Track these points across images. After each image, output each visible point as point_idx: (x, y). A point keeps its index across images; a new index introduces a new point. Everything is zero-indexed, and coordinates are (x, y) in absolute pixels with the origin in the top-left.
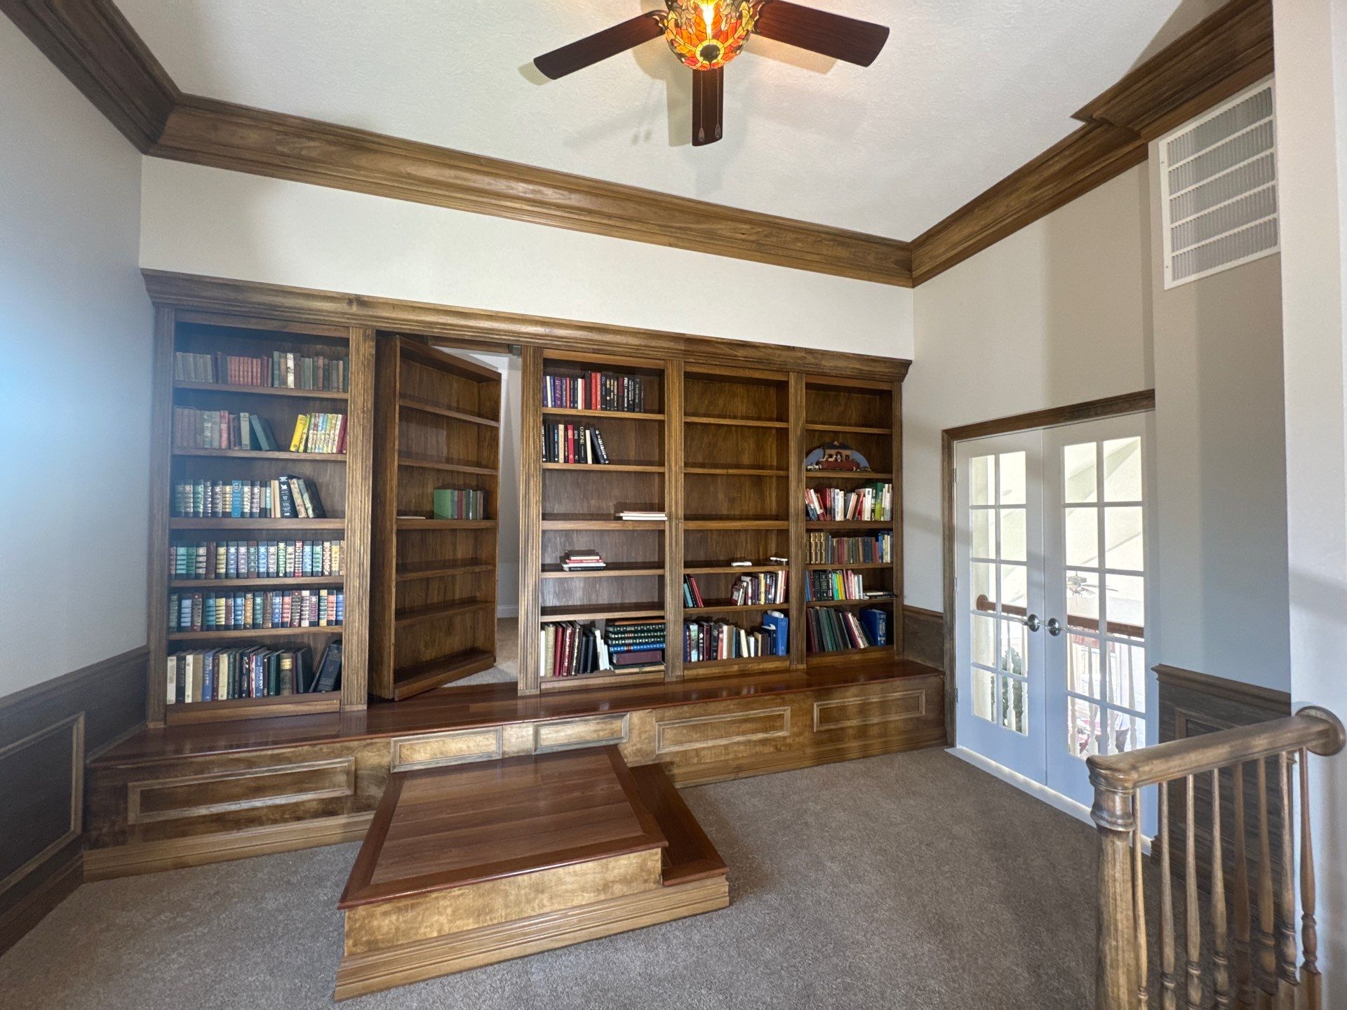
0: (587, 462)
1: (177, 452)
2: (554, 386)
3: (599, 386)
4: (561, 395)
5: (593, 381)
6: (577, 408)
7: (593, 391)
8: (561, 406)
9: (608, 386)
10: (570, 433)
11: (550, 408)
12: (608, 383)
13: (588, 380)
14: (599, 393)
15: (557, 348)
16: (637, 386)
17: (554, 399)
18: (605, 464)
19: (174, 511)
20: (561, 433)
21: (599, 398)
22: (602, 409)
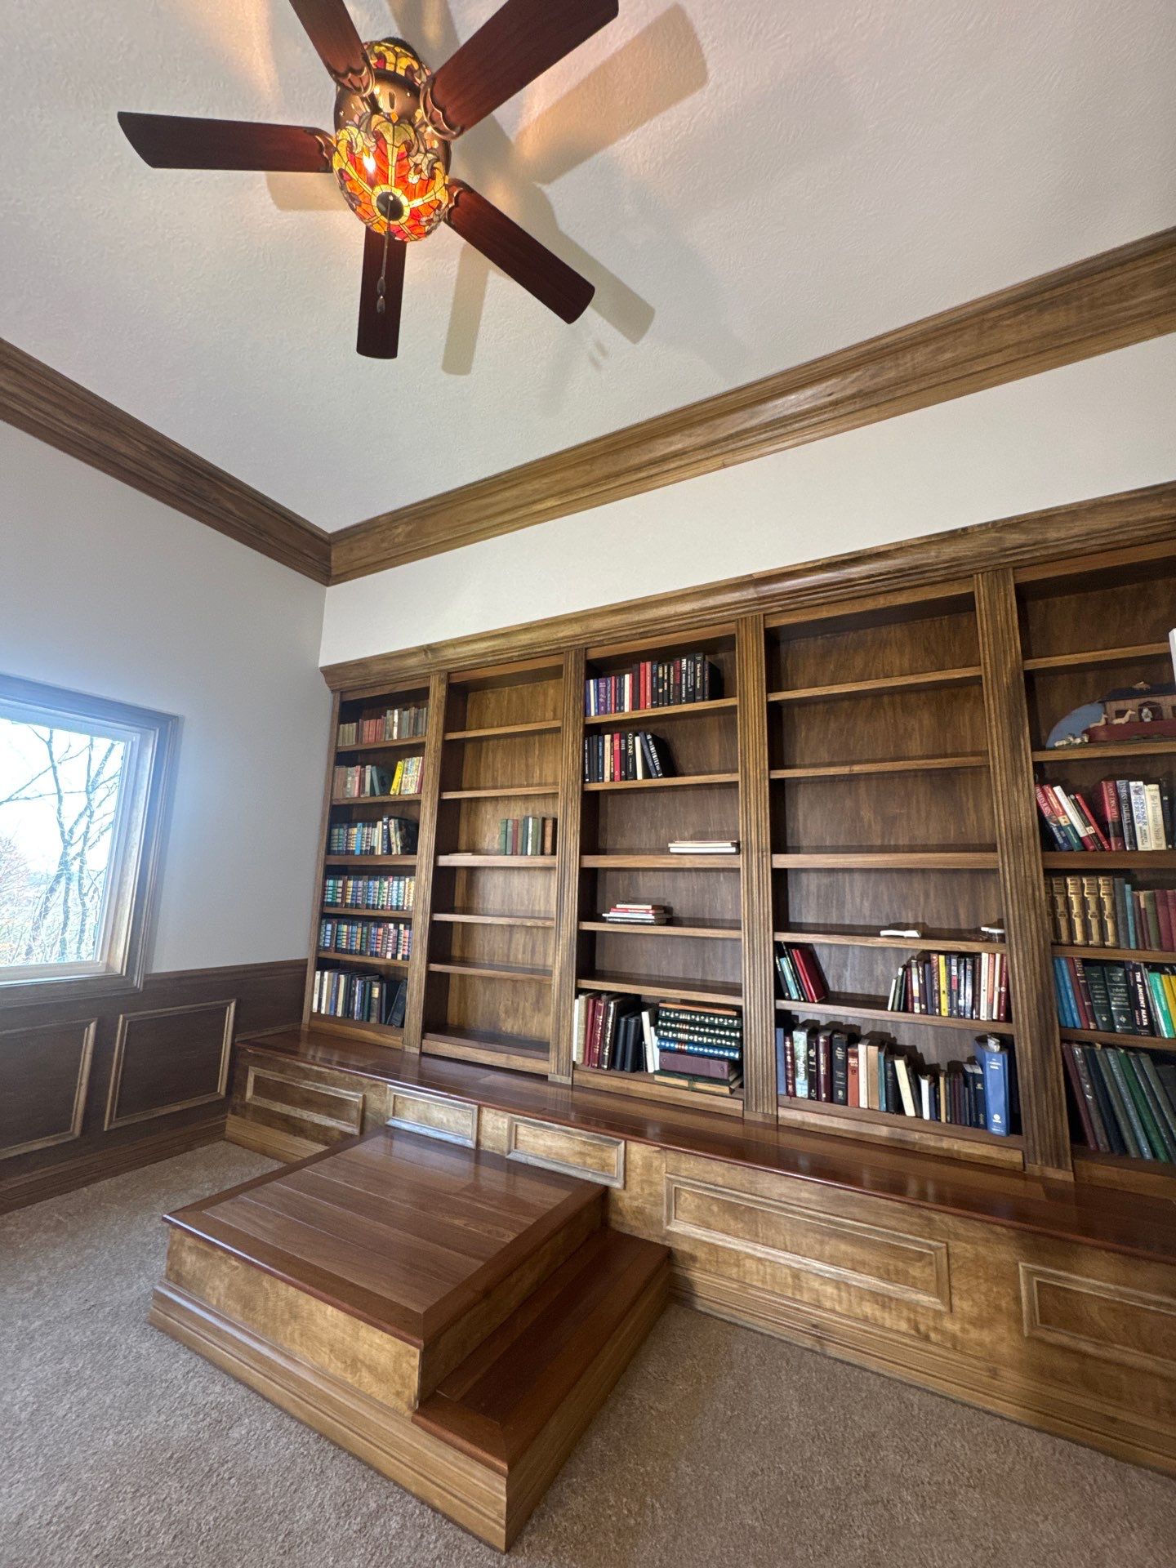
0: (635, 778)
1: (335, 803)
2: (598, 690)
3: (648, 678)
4: (606, 699)
5: (642, 673)
6: (623, 711)
7: (642, 685)
8: (606, 712)
9: (661, 675)
10: (617, 742)
11: (594, 717)
12: (660, 671)
13: (636, 674)
14: (648, 687)
15: (601, 644)
16: (699, 666)
17: (598, 707)
18: (658, 777)
19: (329, 851)
20: (607, 745)
21: (648, 694)
22: (653, 706)
